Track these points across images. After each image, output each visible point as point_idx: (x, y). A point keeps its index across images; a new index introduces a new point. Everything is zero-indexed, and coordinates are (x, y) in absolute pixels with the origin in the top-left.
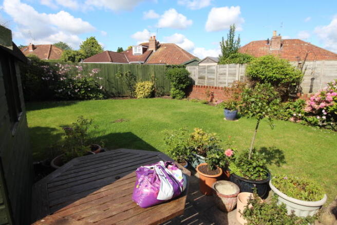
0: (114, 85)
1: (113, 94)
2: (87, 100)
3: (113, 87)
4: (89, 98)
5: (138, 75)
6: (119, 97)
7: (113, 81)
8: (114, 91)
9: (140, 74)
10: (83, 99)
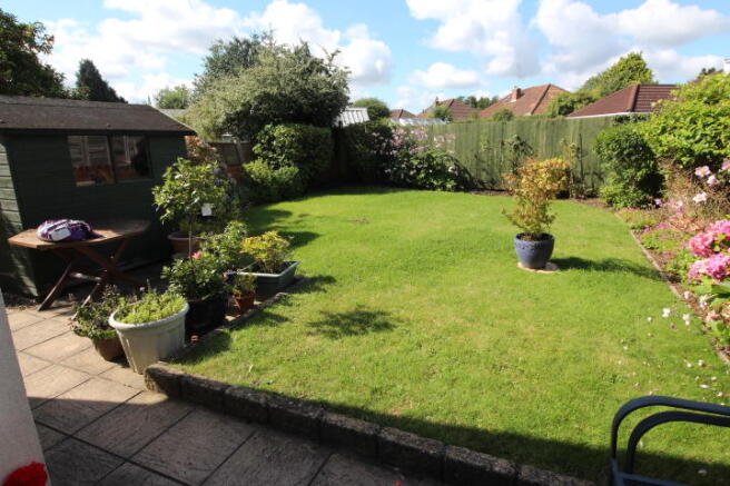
0: (485, 166)
1: (482, 183)
2: (429, 189)
3: (484, 170)
4: (433, 188)
5: (537, 144)
6: (493, 190)
7: (484, 157)
8: (484, 177)
9: (543, 141)
10: (422, 188)
